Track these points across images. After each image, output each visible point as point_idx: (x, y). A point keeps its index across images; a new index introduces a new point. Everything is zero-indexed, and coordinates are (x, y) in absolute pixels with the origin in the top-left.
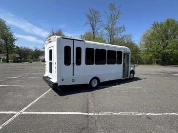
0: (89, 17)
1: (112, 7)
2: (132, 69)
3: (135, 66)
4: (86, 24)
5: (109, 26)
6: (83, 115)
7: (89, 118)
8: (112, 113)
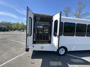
0: (64, 11)
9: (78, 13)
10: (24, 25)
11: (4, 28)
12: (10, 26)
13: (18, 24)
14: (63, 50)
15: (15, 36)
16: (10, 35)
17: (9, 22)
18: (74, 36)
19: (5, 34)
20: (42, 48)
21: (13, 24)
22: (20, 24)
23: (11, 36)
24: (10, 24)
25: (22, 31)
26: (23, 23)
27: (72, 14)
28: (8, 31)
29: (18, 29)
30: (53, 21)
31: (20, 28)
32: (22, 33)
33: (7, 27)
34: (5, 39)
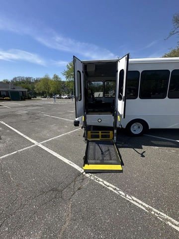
6: (76, 170)
7: (78, 178)
8: (118, 189)
10: (60, 81)
11: (22, 92)
12: (30, 86)
13: (46, 81)
14: (139, 127)
15: (48, 108)
16: (37, 106)
17: (27, 79)
18: (164, 97)
19: (28, 105)
20: (100, 120)
21: (37, 81)
22: (52, 81)
23: (39, 108)
24: (30, 83)
25: (58, 96)
26: (56, 77)
28: (29, 98)
29: (48, 93)
30: (117, 71)
31: (52, 90)
32: (59, 101)
33: (27, 90)
34: (33, 114)
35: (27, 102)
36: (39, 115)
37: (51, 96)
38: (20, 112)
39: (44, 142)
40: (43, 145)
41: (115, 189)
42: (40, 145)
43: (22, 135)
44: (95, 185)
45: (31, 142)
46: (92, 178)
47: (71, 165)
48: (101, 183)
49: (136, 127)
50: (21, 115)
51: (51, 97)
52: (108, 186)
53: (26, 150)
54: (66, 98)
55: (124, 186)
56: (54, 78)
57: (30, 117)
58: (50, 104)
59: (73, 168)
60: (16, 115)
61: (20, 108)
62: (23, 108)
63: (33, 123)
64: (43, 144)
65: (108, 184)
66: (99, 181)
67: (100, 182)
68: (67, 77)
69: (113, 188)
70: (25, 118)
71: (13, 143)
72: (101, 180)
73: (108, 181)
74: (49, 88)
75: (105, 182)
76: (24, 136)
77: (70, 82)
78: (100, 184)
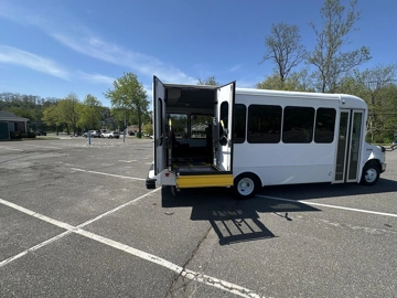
0: (271, 43)
1: (332, 7)
2: (372, 157)
3: (384, 150)
4: (265, 58)
5: (320, 54)
6: (169, 269)
7: (176, 285)
8: (248, 290)
9: (325, 52)
10: (100, 108)
11: (16, 123)
12: (32, 112)
13: (70, 105)
14: (248, 185)
15: (79, 156)
16: (52, 151)
17: (26, 98)
19: (31, 149)
21: (48, 104)
22: (82, 106)
24: (33, 106)
25: (95, 133)
26: (91, 100)
27: (303, 57)
28: (31, 136)
29: (73, 126)
30: (217, 103)
31: (82, 121)
32: (96, 143)
33: (26, 120)
34: (47, 168)
35: (26, 144)
36: (61, 169)
37: (79, 132)
38: (13, 165)
39: (87, 223)
40: (88, 230)
41: (243, 292)
42: (80, 232)
43: (31, 213)
44: (209, 292)
45: (56, 227)
46: (201, 280)
47: (156, 261)
48: (218, 286)
49: (244, 185)
50: (16, 171)
51: (79, 135)
52: (231, 289)
53: (49, 245)
54: (110, 137)
55: (254, 283)
56: (88, 101)
57: (41, 175)
58: (81, 148)
59: (160, 266)
60: (7, 172)
61: (14, 157)
62: (19, 156)
63: (51, 187)
64: (86, 229)
65: (229, 285)
66: (214, 282)
67: (216, 285)
68: (114, 102)
69: (240, 291)
70: (28, 176)
71: (11, 234)
72: (216, 280)
73: (228, 280)
74: (76, 118)
75: (224, 283)
76: (37, 215)
77: (119, 110)
78: (217, 289)
